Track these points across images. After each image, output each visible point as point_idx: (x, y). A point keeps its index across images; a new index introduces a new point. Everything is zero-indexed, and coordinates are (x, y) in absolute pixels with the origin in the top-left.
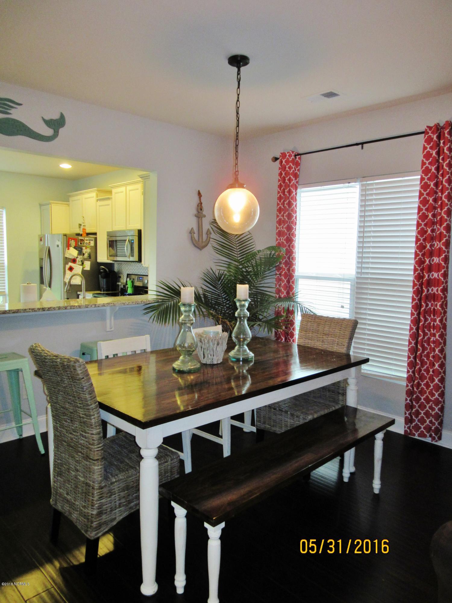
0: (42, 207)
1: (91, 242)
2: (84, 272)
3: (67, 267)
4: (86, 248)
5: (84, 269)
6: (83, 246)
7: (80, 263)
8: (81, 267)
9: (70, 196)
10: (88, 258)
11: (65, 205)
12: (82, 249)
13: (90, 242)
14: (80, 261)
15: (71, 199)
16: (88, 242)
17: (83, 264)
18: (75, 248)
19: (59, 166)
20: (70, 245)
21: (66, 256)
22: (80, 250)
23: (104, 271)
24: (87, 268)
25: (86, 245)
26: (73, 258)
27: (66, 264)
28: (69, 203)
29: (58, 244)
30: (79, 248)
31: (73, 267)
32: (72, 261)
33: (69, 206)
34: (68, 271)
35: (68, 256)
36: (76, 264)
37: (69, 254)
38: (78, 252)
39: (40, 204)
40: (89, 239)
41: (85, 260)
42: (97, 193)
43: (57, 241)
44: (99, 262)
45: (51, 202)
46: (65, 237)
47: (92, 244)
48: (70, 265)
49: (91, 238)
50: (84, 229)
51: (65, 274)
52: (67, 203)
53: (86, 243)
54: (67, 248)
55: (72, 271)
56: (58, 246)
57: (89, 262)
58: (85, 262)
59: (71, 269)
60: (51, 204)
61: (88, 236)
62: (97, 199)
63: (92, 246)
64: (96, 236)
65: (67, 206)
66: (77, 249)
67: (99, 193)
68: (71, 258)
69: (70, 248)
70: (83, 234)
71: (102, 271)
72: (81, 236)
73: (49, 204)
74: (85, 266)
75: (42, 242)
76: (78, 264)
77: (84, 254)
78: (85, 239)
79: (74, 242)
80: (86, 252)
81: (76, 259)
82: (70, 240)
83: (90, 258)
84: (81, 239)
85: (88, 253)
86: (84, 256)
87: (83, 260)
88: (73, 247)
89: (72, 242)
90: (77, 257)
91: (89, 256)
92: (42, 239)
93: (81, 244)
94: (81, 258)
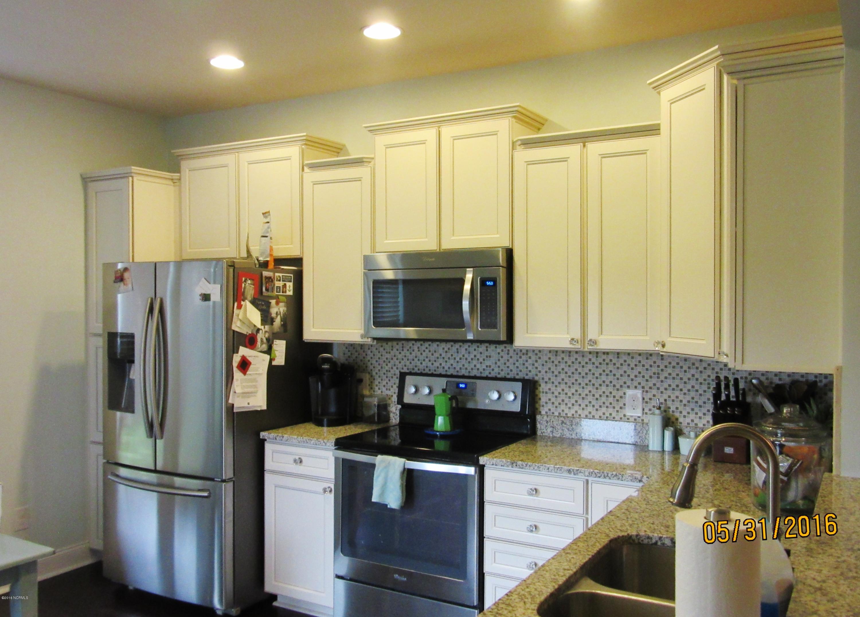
0: (91, 185)
1: (288, 284)
2: (272, 370)
3: (236, 359)
4: (277, 303)
5: (274, 363)
6: (272, 298)
7: (265, 347)
8: (267, 357)
9: (180, 157)
10: (282, 330)
11: (164, 181)
12: (269, 305)
13: (285, 286)
14: (265, 340)
15: (185, 165)
16: (280, 284)
18: (254, 302)
19: (208, 61)
20: (243, 294)
21: (234, 327)
22: (264, 307)
23: (330, 366)
24: (280, 360)
25: (277, 292)
26: (250, 333)
27: (234, 353)
28: (180, 176)
29: (206, 293)
30: (263, 303)
31: (250, 359)
32: (247, 341)
33: (176, 184)
34: (238, 371)
35: (237, 326)
36: (255, 349)
37: (241, 320)
38: (261, 314)
39: (85, 176)
40: (282, 276)
41: (276, 336)
42: (303, 147)
43: (201, 283)
44: (306, 341)
45: (135, 169)
46: (231, 270)
47: (290, 292)
48: (242, 355)
49: (289, 273)
50: (271, 249)
51: (230, 380)
52: (172, 176)
53: (277, 288)
54: (237, 301)
55: (248, 373)
56: (206, 297)
57: (284, 342)
58: (275, 344)
59: (244, 365)
60: (132, 177)
61: (280, 268)
62: (304, 164)
63: (290, 296)
64: (300, 268)
65: (170, 182)
66: (259, 304)
67: (308, 147)
68: (245, 333)
69: (242, 303)
70: (269, 263)
71: (326, 366)
72: (266, 269)
73: (127, 177)
74: (275, 355)
75: (124, 284)
76: (259, 350)
77: (272, 321)
78: (274, 278)
79: (253, 286)
80: (277, 313)
81: (257, 334)
82: (243, 281)
83: (285, 330)
84: (266, 278)
85: (282, 316)
86: (272, 324)
87: (271, 337)
88: (250, 299)
89: (247, 285)
90: (258, 330)
91: (284, 325)
92: (126, 275)
93: (267, 290)
94: (266, 332)
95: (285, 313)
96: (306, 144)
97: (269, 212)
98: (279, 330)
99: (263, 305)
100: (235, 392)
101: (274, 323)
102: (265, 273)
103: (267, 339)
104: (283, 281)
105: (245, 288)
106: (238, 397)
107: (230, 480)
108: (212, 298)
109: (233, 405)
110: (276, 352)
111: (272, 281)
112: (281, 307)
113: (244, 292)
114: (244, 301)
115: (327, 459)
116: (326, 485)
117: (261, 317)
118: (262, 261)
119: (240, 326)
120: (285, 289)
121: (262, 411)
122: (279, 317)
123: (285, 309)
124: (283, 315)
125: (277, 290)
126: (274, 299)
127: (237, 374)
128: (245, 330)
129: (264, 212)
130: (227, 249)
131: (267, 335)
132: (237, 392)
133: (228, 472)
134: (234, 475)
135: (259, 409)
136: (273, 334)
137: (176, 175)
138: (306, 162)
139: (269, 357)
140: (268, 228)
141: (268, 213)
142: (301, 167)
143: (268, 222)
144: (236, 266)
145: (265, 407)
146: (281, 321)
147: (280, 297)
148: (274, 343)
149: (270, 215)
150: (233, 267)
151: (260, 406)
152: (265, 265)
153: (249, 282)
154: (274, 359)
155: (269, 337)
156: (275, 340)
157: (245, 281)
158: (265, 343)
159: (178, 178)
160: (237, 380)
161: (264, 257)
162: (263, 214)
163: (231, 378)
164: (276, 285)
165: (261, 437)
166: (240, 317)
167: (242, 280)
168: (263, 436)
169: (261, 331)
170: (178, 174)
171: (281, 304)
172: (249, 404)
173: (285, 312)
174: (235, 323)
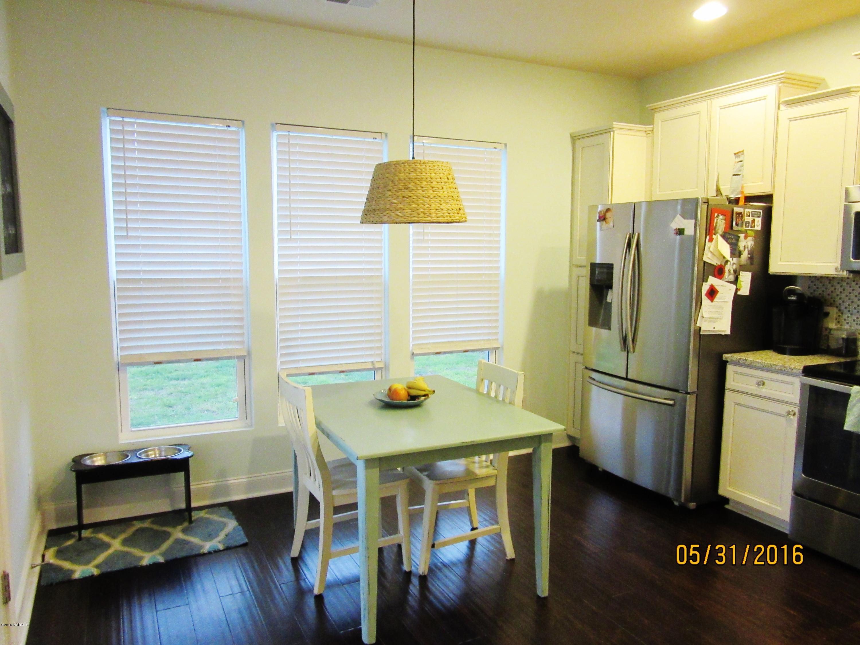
0: (579, 142)
1: (757, 219)
2: (738, 300)
3: (705, 287)
4: (746, 237)
5: (739, 293)
6: (741, 232)
7: (732, 278)
8: (733, 287)
9: (654, 110)
10: (749, 262)
11: (639, 133)
13: (753, 221)
14: (732, 271)
15: (658, 117)
16: (750, 219)
17: (737, 279)
18: (723, 236)
20: (715, 228)
21: (705, 259)
22: (733, 241)
23: (797, 298)
24: (745, 290)
25: (746, 227)
26: (719, 264)
27: (703, 281)
28: (653, 128)
29: (680, 228)
30: (733, 237)
31: (717, 288)
32: (716, 271)
33: (648, 135)
34: (706, 298)
35: (708, 258)
36: (723, 279)
37: (711, 252)
38: (730, 247)
39: (573, 136)
40: (752, 212)
41: (742, 268)
42: (780, 85)
43: (676, 219)
44: (771, 274)
45: (616, 124)
46: (705, 206)
47: (758, 227)
48: (710, 284)
49: (759, 210)
50: (742, 188)
51: (699, 306)
52: (646, 128)
53: (746, 223)
54: (709, 235)
55: (715, 300)
56: (680, 232)
57: (749, 275)
58: (741, 276)
59: (712, 293)
60: (613, 131)
61: (749, 204)
62: (781, 102)
63: (759, 230)
64: (769, 205)
65: (644, 134)
66: (729, 238)
67: (785, 84)
68: (715, 264)
69: (714, 236)
70: (740, 200)
71: (794, 298)
72: (737, 205)
73: (610, 132)
74: (741, 285)
75: (606, 223)
76: (727, 280)
77: (740, 254)
78: (744, 213)
79: (724, 221)
80: (745, 246)
81: (725, 266)
82: (716, 216)
83: (752, 264)
84: (737, 213)
85: (749, 249)
86: (740, 257)
87: (738, 269)
88: (721, 233)
89: (719, 220)
90: (727, 261)
91: (751, 259)
92: (608, 215)
93: (737, 225)
94: (734, 264)
95: (753, 247)
96: (781, 82)
97: (743, 151)
98: (745, 263)
99: (732, 239)
100: (703, 317)
101: (742, 256)
102: (737, 209)
103: (734, 271)
104: (753, 216)
105: (717, 222)
106: (705, 321)
107: (693, 393)
108: (686, 233)
109: (700, 328)
110: (742, 283)
111: (742, 216)
112: (749, 241)
113: (716, 226)
114: (715, 234)
115: (792, 384)
116: (790, 408)
117: (731, 250)
118: (733, 198)
119: (710, 258)
120: (753, 224)
121: (726, 336)
122: (746, 250)
123: (753, 243)
124: (751, 248)
125: (746, 225)
126: (742, 234)
127: (705, 300)
128: (715, 262)
129: (736, 152)
130: (695, 190)
131: (734, 267)
132: (704, 316)
133: (692, 386)
134: (697, 389)
135: (723, 334)
136: (740, 266)
137: (649, 127)
138: (783, 100)
139: (735, 286)
140: (741, 166)
141: (742, 153)
142: (777, 106)
143: (741, 161)
144: (710, 203)
145: (728, 332)
146: (749, 254)
147: (748, 231)
148: (741, 274)
149: (743, 154)
150: (707, 204)
151: (725, 331)
152: (737, 201)
153: (721, 217)
154: (739, 290)
155: (736, 268)
156: (741, 272)
157: (717, 216)
158: (732, 274)
159: (651, 129)
160: (705, 306)
161: (735, 194)
162: (735, 154)
163: (699, 303)
164: (746, 220)
165: (724, 359)
166: (711, 249)
167: (714, 215)
168: (726, 358)
169: (729, 263)
170: (652, 126)
171: (749, 239)
172: (714, 328)
173: (752, 245)
174: (707, 255)
